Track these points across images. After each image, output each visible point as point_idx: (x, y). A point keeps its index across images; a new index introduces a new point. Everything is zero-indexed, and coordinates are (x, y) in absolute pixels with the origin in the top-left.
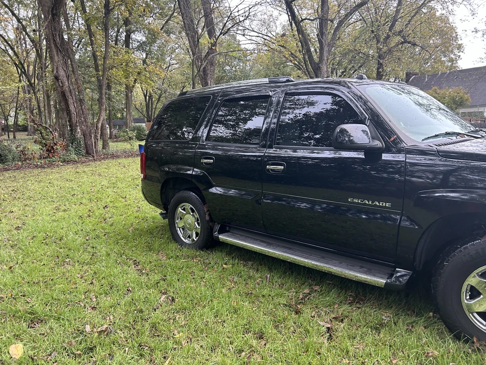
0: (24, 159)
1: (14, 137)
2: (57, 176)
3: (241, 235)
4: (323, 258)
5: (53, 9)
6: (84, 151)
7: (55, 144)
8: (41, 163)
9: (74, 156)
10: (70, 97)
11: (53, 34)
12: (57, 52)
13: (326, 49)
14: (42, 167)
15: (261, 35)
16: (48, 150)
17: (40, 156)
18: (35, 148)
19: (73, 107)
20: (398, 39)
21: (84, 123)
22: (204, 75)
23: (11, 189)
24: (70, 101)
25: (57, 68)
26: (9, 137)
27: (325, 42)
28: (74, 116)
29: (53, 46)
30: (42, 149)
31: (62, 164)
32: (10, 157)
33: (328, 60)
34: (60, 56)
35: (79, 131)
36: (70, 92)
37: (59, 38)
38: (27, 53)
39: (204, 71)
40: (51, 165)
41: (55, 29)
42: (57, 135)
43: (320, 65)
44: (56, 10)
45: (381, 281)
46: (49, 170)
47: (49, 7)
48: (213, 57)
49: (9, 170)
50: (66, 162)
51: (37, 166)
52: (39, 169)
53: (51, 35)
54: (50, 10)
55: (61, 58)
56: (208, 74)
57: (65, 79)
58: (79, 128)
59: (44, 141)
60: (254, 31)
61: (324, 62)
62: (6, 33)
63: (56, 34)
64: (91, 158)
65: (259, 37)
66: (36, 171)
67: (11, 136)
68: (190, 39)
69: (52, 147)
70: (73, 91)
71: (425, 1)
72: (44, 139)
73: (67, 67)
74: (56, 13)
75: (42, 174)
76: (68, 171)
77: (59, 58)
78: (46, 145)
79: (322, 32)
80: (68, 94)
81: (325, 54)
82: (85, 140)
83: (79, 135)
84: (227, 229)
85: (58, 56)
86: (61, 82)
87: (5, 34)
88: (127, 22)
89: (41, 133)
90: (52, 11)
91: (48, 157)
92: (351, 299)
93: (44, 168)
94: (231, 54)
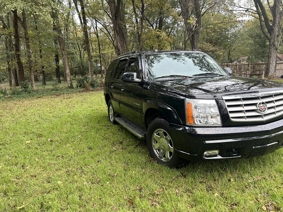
0: (102, 86)
5: (115, 14)
22: (192, 40)
25: (117, 42)
27: (278, 11)
29: (116, 32)
37: (119, 28)
39: (192, 38)
41: (117, 24)
43: (273, 27)
44: (117, 14)
48: (197, 29)
49: (93, 91)
53: (115, 27)
63: (117, 26)
68: (185, 20)
73: (121, 42)
74: (117, 16)
77: (118, 37)
79: (276, 5)
86: (118, 49)
88: (160, 13)
94: (209, 27)
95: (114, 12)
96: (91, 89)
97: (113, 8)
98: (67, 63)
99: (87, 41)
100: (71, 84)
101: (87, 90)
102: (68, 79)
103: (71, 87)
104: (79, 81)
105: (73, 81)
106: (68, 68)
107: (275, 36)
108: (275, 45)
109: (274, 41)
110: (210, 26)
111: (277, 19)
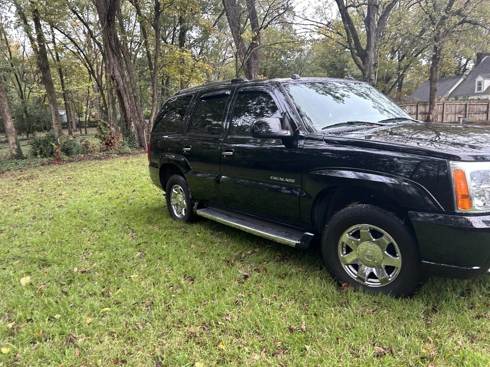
0: (86, 153)
1: (86, 133)
2: (109, 166)
3: (214, 210)
4: (263, 226)
5: (108, 15)
6: (138, 144)
7: (113, 138)
8: (100, 155)
9: (128, 149)
10: (125, 95)
11: (109, 39)
12: (113, 54)
13: (373, 35)
14: (100, 159)
15: (315, 23)
16: (106, 144)
17: (101, 149)
18: (95, 142)
19: (127, 104)
20: (456, 19)
21: (138, 119)
22: (248, 68)
23: (67, 177)
24: (125, 99)
25: (113, 69)
26: (81, 133)
27: (373, 27)
28: (128, 112)
29: (109, 49)
30: (101, 143)
31: (117, 156)
32: (74, 150)
33: (375, 46)
34: (115, 58)
35: (133, 125)
36: (125, 91)
37: (115, 42)
38: (96, 55)
39: (248, 65)
40: (108, 157)
41: (111, 34)
42: (114, 129)
43: (368, 52)
44: (111, 16)
45: (293, 242)
46: (104, 161)
47: (105, 14)
48: (256, 50)
49: (72, 161)
50: (121, 154)
51: (96, 158)
52: (97, 161)
53: (107, 40)
54: (106, 16)
55: (116, 60)
56: (252, 67)
57: (120, 79)
58: (133, 123)
59: (103, 136)
60: (307, 20)
61: (372, 49)
62: (78, 36)
63: (111, 39)
64: (142, 151)
65: (313, 25)
66: (93, 162)
67: (84, 132)
68: (234, 34)
69: (110, 141)
70: (127, 89)
72: (103, 134)
73: (122, 68)
74: (111, 19)
75: (98, 164)
76: (119, 162)
77: (114, 60)
78: (105, 139)
79: (370, 17)
80: (123, 92)
81: (373, 40)
82: (138, 134)
83: (133, 129)
84: (205, 205)
85: (114, 58)
86: (116, 81)
87: (77, 38)
88: (181, 21)
89: (100, 129)
90: (107, 18)
91: (107, 150)
92: (278, 257)
93: (101, 159)
94: (274, 47)
95: (105, 11)
96: (66, 158)
97: (102, 3)
98: (7, 107)
99: (45, 66)
100: (19, 150)
101: (59, 161)
102: (12, 140)
103: (19, 156)
104: (37, 144)
105: (22, 143)
106: (9, 117)
107: (370, 66)
108: (372, 80)
109: (370, 73)
110: (277, 46)
111: (372, 39)
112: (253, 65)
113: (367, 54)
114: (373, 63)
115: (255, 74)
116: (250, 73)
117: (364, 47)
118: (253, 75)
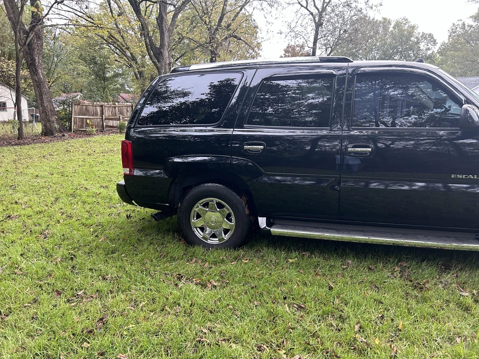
13: (166, 34)
22: (30, 49)
43: (162, 50)
56: (35, 49)
61: (166, 48)
71: (246, 1)
79: (162, 16)
107: (165, 65)
111: (165, 38)
112: (35, 46)
113: (161, 52)
114: (168, 62)
115: (38, 58)
116: (32, 55)
117: (158, 45)
118: (37, 58)
